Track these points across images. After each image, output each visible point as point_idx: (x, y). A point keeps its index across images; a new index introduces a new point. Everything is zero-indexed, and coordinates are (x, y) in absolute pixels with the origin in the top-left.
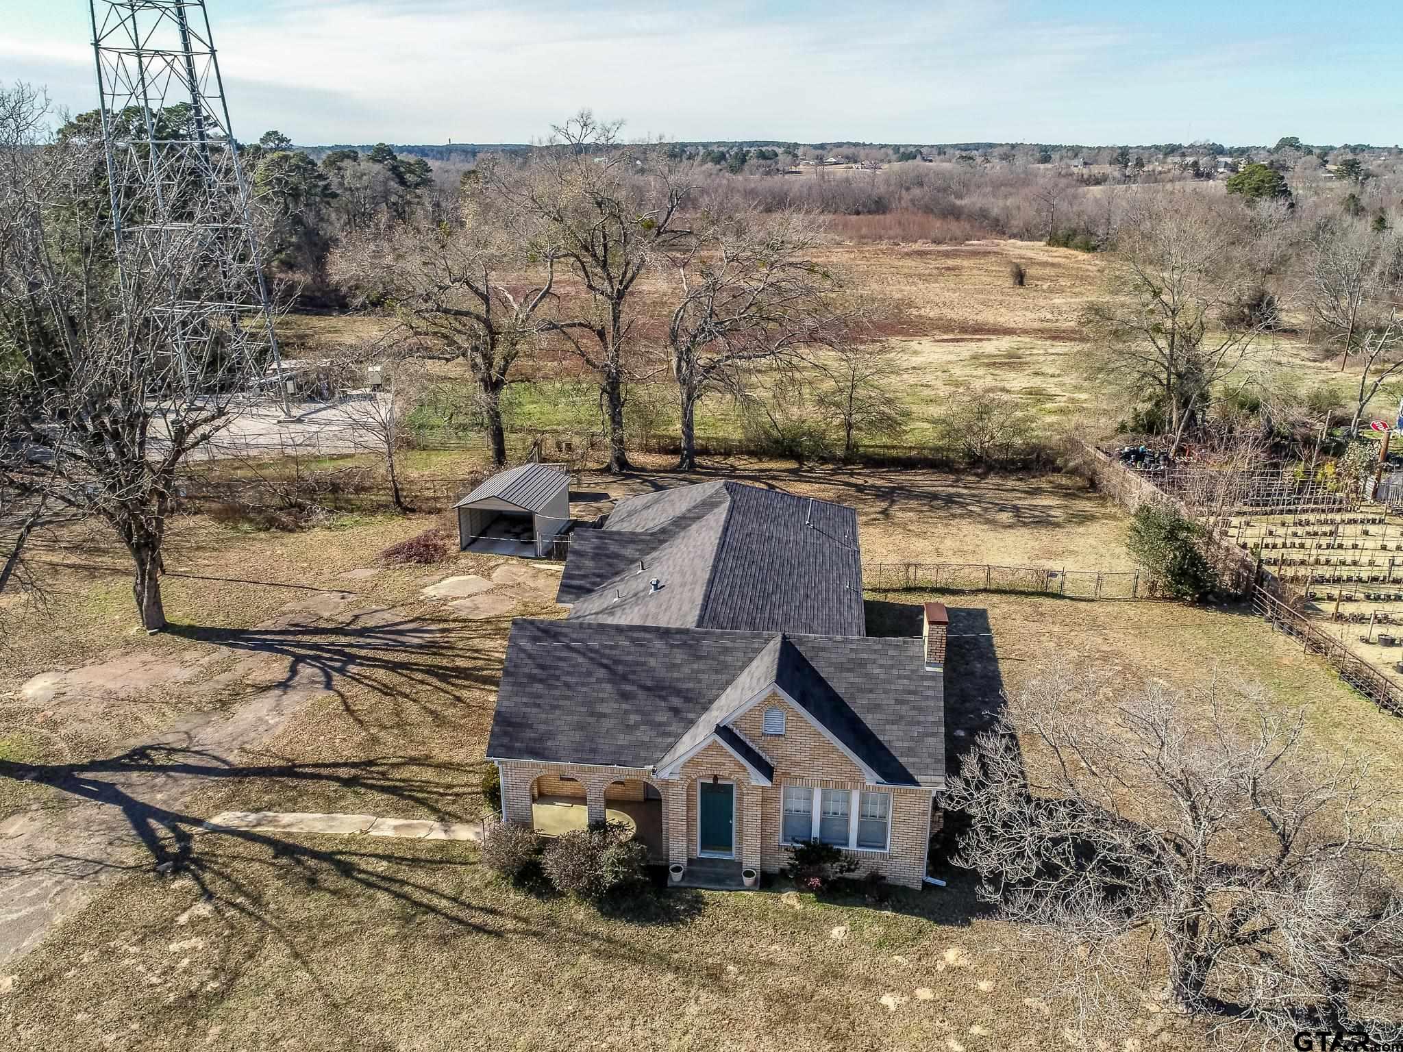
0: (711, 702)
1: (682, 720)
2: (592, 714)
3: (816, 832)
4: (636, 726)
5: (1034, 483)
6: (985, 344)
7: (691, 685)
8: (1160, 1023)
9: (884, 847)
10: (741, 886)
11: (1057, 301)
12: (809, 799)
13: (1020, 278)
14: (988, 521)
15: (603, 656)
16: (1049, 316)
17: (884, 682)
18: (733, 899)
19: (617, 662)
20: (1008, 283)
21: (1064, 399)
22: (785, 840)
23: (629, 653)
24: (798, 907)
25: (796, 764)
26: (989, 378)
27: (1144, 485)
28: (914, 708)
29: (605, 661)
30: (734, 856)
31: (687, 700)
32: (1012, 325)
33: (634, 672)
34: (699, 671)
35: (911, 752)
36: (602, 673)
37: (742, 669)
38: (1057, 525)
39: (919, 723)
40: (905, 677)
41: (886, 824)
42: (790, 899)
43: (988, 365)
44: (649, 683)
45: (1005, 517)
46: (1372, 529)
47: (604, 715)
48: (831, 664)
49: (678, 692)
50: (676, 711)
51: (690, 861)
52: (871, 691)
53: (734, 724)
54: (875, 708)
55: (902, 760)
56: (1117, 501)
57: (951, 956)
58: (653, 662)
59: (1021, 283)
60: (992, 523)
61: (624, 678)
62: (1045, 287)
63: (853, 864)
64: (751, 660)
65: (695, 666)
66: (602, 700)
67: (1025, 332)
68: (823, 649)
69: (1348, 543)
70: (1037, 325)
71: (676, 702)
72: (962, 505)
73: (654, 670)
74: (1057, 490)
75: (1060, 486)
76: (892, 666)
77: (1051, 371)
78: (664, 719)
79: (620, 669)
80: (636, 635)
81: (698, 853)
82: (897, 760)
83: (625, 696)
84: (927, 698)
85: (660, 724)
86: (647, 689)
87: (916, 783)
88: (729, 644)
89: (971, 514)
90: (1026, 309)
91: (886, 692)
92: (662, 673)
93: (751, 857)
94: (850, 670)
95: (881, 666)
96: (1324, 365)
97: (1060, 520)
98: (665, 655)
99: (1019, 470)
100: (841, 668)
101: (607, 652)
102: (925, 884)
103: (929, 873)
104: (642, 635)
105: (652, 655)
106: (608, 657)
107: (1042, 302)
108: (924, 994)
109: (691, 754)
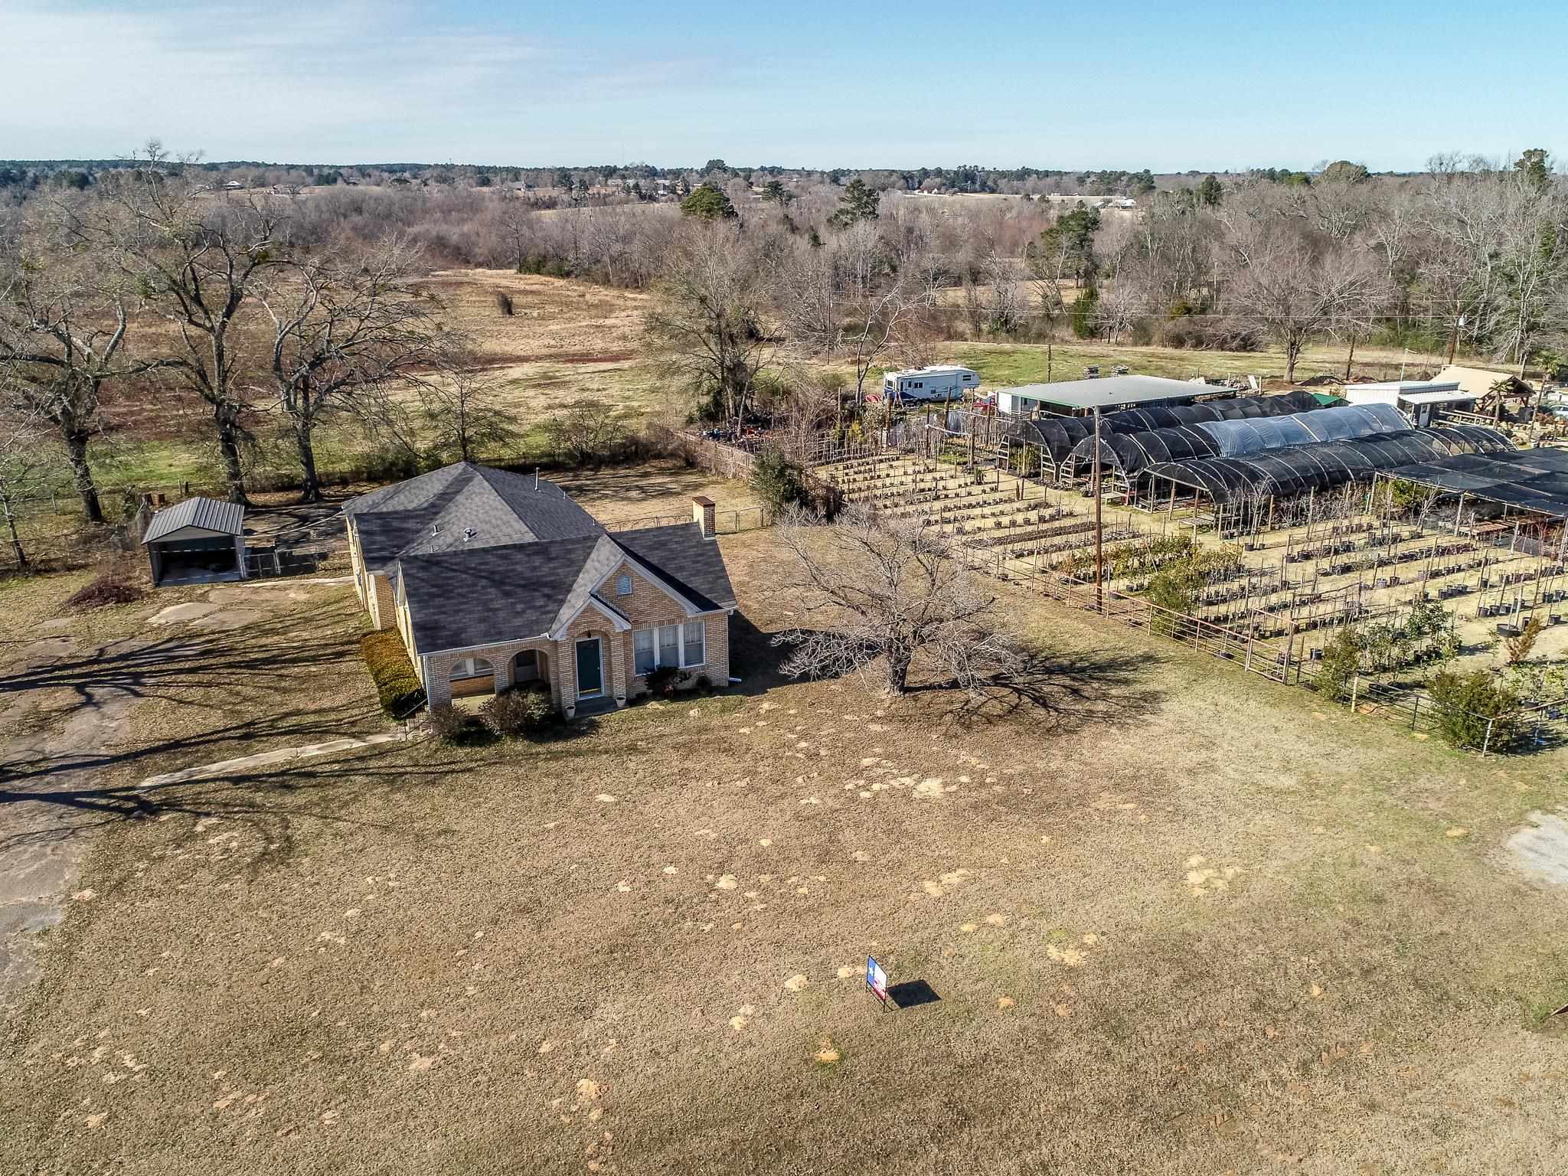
0: (571, 586)
1: (556, 601)
2: (490, 610)
3: (657, 661)
4: (524, 611)
5: (641, 469)
6: (510, 371)
7: (553, 578)
8: (889, 702)
9: (702, 662)
10: (616, 708)
11: (551, 327)
12: (651, 641)
13: (507, 307)
14: (623, 499)
15: (480, 571)
16: (553, 342)
17: (681, 551)
18: (615, 716)
19: (493, 573)
20: (497, 313)
21: (620, 407)
22: (637, 673)
23: (499, 565)
24: (662, 708)
25: (641, 613)
26: (542, 398)
27: (735, 453)
28: (706, 564)
29: (483, 574)
30: (604, 692)
31: (554, 588)
32: (522, 353)
33: (509, 577)
34: (555, 568)
35: (711, 590)
36: (484, 582)
37: (585, 561)
38: (679, 494)
39: (710, 573)
40: (694, 547)
41: (701, 645)
42: (653, 706)
43: (534, 386)
44: (522, 582)
45: (634, 494)
46: (894, 464)
47: (498, 609)
48: (643, 547)
49: (546, 585)
50: (548, 597)
51: (576, 704)
52: (675, 559)
53: (598, 592)
54: (681, 569)
55: (707, 596)
56: (714, 471)
57: (766, 706)
58: (519, 568)
59: (510, 312)
60: (629, 499)
61: (502, 583)
62: (535, 314)
63: (685, 676)
64: (589, 554)
65: (551, 565)
66: (492, 600)
67: (538, 358)
68: (635, 539)
69: (883, 474)
70: (545, 351)
71: (546, 591)
72: (594, 491)
73: (522, 573)
74: (662, 472)
75: (661, 469)
76: (684, 542)
77: (595, 387)
78: (542, 603)
79: (497, 577)
80: (500, 552)
81: (580, 699)
82: (703, 597)
83: (507, 594)
84: (711, 557)
85: (541, 607)
86: (523, 586)
87: (720, 608)
88: (570, 547)
89: (606, 496)
90: (527, 337)
91: (685, 558)
92: (528, 574)
93: (620, 690)
94: (657, 549)
95: (677, 542)
96: (812, 362)
97: (679, 490)
98: (528, 562)
99: (623, 462)
100: (651, 548)
101: (483, 567)
102: (730, 682)
103: (731, 675)
104: (504, 551)
105: (517, 563)
106: (484, 570)
107: (540, 330)
108: (761, 724)
109: (570, 621)
